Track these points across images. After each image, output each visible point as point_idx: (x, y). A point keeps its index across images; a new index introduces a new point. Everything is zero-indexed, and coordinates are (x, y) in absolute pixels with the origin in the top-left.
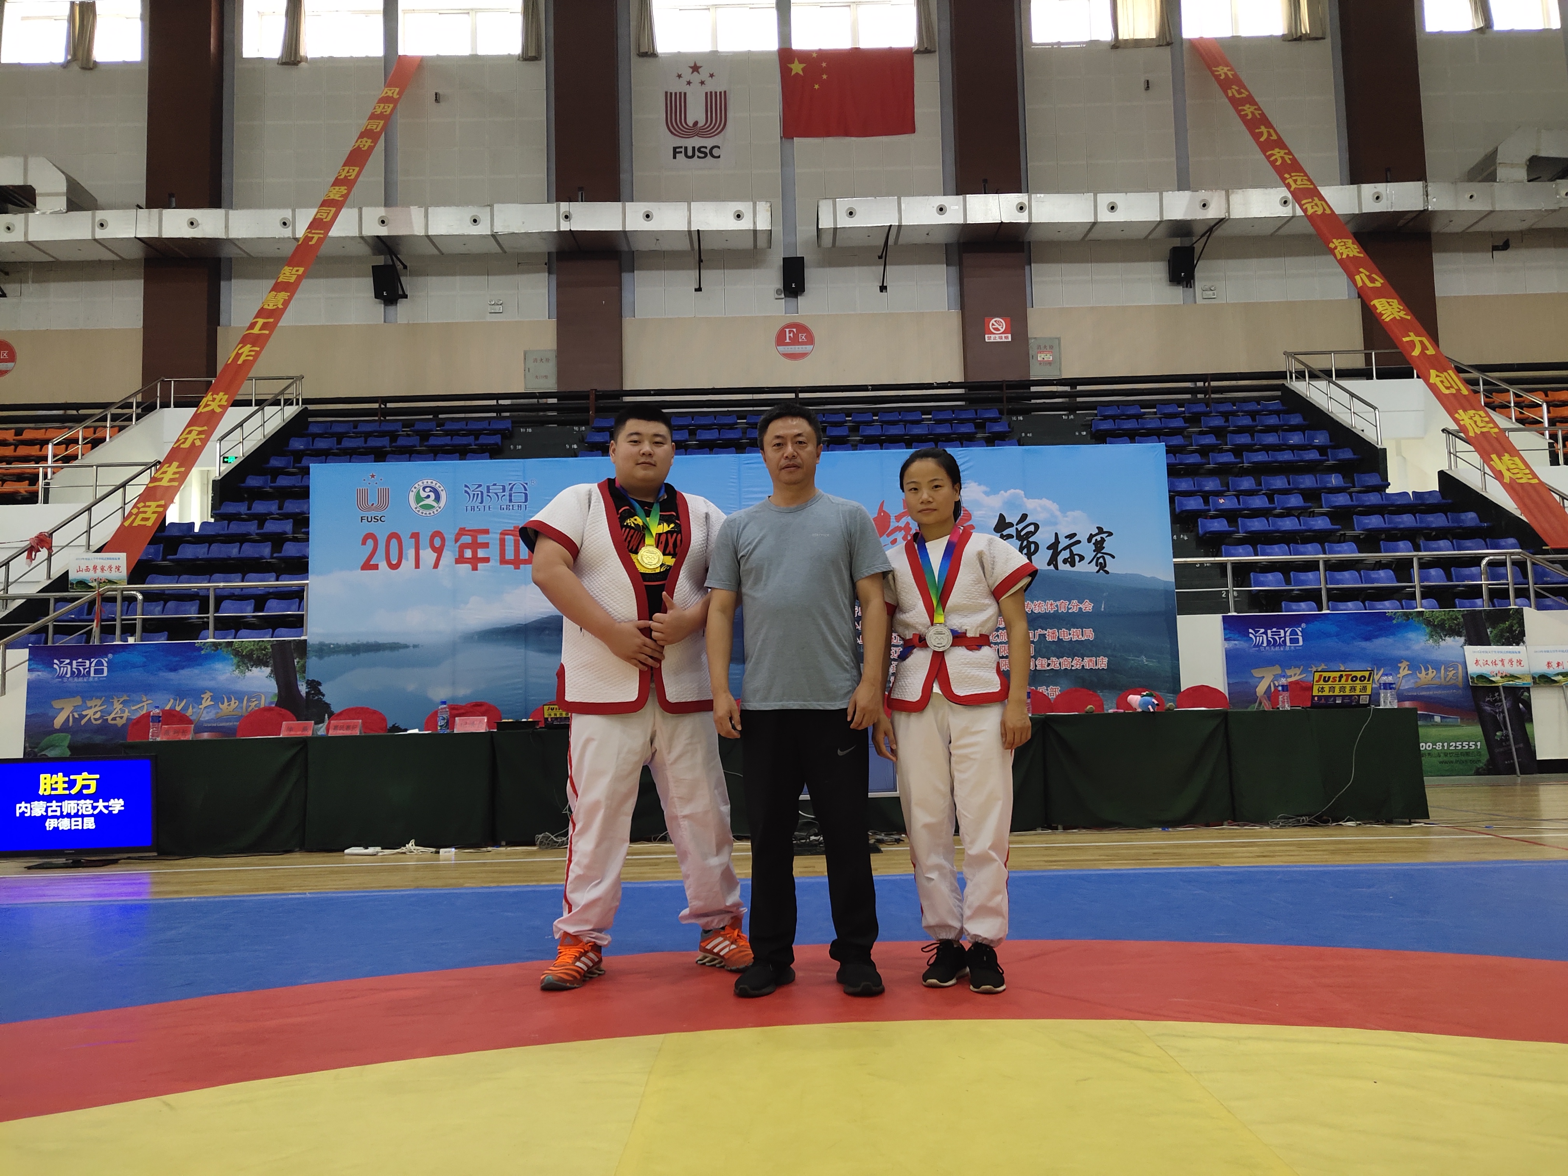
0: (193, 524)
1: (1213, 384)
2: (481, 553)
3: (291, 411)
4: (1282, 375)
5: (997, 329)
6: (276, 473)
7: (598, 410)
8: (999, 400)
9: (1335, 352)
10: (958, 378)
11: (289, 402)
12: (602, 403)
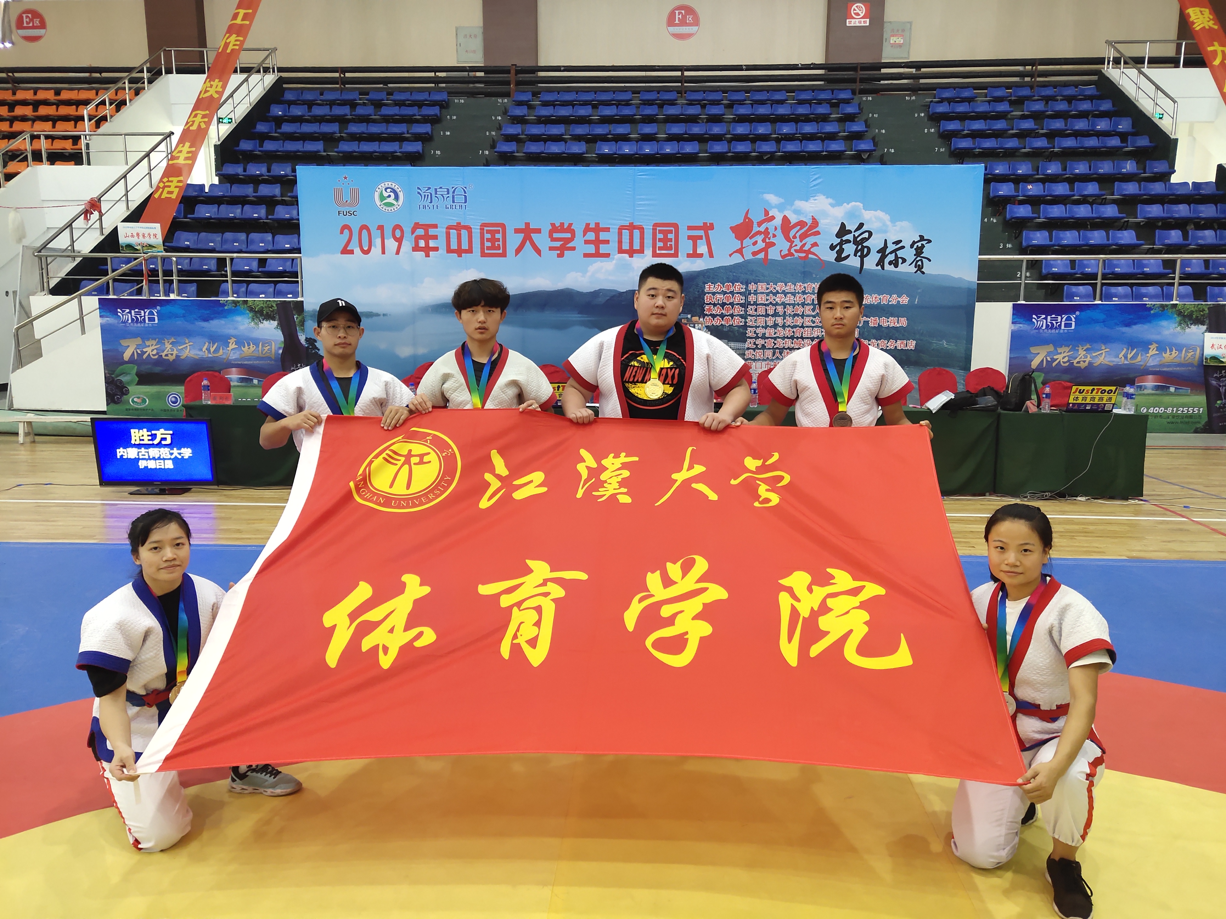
0: (204, 185)
1: (1040, 68)
2: (432, 244)
3: (270, 79)
4: (1101, 61)
5: (858, 14)
6: (263, 137)
7: (518, 83)
8: (853, 81)
9: (1151, 42)
10: (820, 59)
11: (266, 70)
12: (521, 76)
